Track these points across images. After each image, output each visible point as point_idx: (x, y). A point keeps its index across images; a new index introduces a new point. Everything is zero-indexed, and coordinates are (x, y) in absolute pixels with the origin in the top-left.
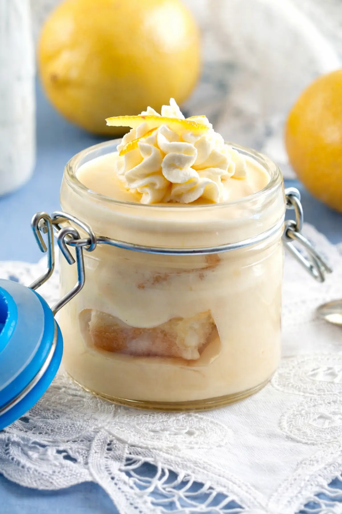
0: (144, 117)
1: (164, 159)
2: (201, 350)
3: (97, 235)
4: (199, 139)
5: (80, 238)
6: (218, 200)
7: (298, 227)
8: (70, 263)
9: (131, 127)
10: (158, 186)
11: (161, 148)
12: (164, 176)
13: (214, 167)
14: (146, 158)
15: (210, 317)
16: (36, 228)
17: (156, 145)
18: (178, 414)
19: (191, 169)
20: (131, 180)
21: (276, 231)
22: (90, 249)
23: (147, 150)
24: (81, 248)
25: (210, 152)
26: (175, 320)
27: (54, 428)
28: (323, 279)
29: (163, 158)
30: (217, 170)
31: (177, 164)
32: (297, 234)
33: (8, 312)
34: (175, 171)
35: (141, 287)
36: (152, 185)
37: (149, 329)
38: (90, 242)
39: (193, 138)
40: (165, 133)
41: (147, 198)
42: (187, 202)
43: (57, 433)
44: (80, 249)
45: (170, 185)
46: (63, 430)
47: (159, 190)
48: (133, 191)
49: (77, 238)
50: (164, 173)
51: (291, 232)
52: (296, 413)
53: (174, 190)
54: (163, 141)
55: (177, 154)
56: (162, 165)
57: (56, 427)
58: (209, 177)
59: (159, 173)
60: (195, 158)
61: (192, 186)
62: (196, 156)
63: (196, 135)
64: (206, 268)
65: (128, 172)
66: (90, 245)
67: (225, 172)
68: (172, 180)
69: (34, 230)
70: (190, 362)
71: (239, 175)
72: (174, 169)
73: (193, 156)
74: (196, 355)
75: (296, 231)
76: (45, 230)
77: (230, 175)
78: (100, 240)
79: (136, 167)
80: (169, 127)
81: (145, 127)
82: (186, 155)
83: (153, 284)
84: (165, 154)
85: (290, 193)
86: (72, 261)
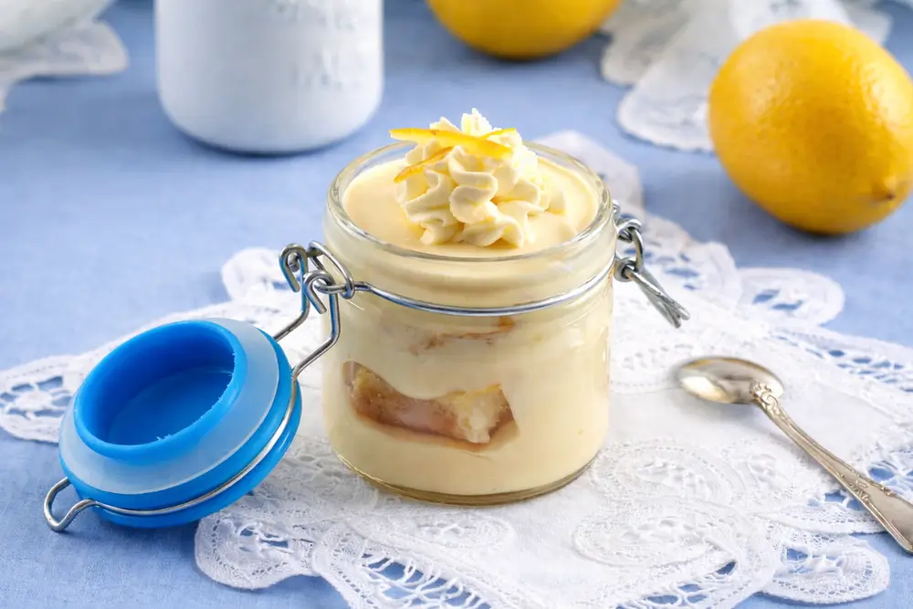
0: (433, 132)
1: (453, 192)
2: (492, 432)
3: (356, 279)
4: (501, 166)
5: (334, 284)
7: (639, 265)
8: (320, 312)
9: (417, 143)
10: (445, 223)
11: (453, 176)
12: (451, 214)
13: (519, 200)
14: (432, 189)
15: (501, 393)
16: (285, 264)
17: (447, 172)
19: (490, 203)
20: (412, 212)
22: (347, 297)
23: (433, 179)
24: (336, 295)
25: (516, 181)
26: (456, 394)
28: (677, 325)
29: (452, 190)
30: (524, 204)
31: (471, 199)
32: (636, 274)
34: (467, 208)
35: (413, 351)
36: (437, 221)
37: (424, 401)
38: (346, 288)
39: (493, 165)
40: (459, 158)
41: (430, 237)
42: (481, 245)
44: (334, 296)
45: (461, 225)
47: (445, 228)
48: (416, 224)
49: (330, 283)
50: (453, 209)
51: (628, 271)
53: (466, 230)
54: (456, 168)
55: (470, 187)
56: (450, 198)
58: (512, 214)
59: (444, 207)
60: (495, 187)
61: (489, 227)
62: (496, 189)
63: (497, 161)
64: (495, 333)
65: (409, 202)
66: (346, 293)
67: (535, 207)
68: (461, 219)
69: (282, 265)
70: (478, 446)
71: (555, 208)
72: (465, 204)
73: (488, 189)
74: (486, 438)
75: (636, 270)
76: (296, 268)
77: (543, 209)
78: (358, 286)
79: (418, 198)
80: (466, 150)
81: (435, 145)
82: (481, 189)
83: (427, 348)
84: (456, 185)
85: (630, 225)
86: (323, 310)
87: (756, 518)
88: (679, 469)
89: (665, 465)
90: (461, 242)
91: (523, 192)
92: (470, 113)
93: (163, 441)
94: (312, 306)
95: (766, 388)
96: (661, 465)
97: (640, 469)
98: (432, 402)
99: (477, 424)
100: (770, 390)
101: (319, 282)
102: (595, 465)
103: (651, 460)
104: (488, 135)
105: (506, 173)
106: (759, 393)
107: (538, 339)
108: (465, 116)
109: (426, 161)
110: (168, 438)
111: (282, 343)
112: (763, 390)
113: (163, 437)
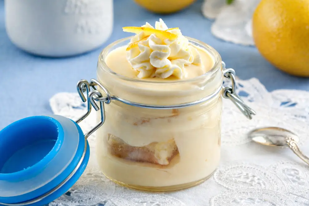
0: (142, 29)
1: (151, 54)
2: (170, 159)
3: (111, 95)
4: (172, 43)
5: (102, 97)
6: (181, 77)
7: (233, 90)
9: (136, 33)
10: (148, 68)
11: (151, 47)
12: (151, 64)
13: (181, 58)
14: (142, 53)
15: (174, 142)
16: (79, 89)
17: (148, 45)
18: (154, 194)
19: (167, 59)
20: (133, 64)
21: (215, 95)
22: (108, 103)
23: (142, 48)
25: (179, 50)
26: (154, 144)
27: (83, 199)
28: (251, 118)
30: (182, 60)
31: (159, 57)
32: (232, 95)
33: (58, 138)
34: (157, 61)
35: (135, 124)
36: (144, 68)
38: (107, 99)
39: (169, 42)
40: (153, 39)
41: (141, 75)
42: (164, 78)
43: (84, 202)
44: (102, 102)
45: (155, 69)
46: (88, 201)
47: (148, 71)
48: (135, 70)
49: (100, 96)
50: (151, 61)
51: (228, 93)
52: (220, 197)
53: (157, 71)
54: (151, 44)
55: (159, 51)
56: (150, 57)
57: (84, 199)
58: (177, 64)
59: (148, 61)
60: (170, 53)
61: (167, 70)
62: (170, 52)
63: (171, 41)
64: (172, 116)
65: (132, 60)
66: (107, 101)
67: (187, 62)
68: (155, 66)
69: (78, 90)
70: (163, 166)
71: (196, 63)
72: (157, 60)
73: (167, 53)
74: (167, 163)
75: (232, 93)
76: (84, 90)
77: (190, 63)
78: (112, 98)
79: (136, 57)
80: (156, 36)
81: (143, 34)
82: (164, 52)
83: (142, 123)
84: (152, 51)
85: (229, 71)
86: (97, 109)
87: (291, 194)
88: (254, 176)
89: (247, 174)
90: (155, 77)
91: (182, 55)
92: (159, 21)
93: (27, 170)
94: (92, 107)
95: (291, 139)
96: (246, 174)
97: (236, 176)
98: (143, 148)
99: (163, 156)
100: (293, 140)
101: (95, 96)
102: (215, 174)
103: (240, 172)
104: (167, 30)
105: (174, 46)
106: (288, 141)
107: (190, 119)
108: (157, 22)
109: (139, 41)
110: (29, 168)
111: (80, 124)
112: (290, 140)
113: (26, 168)
